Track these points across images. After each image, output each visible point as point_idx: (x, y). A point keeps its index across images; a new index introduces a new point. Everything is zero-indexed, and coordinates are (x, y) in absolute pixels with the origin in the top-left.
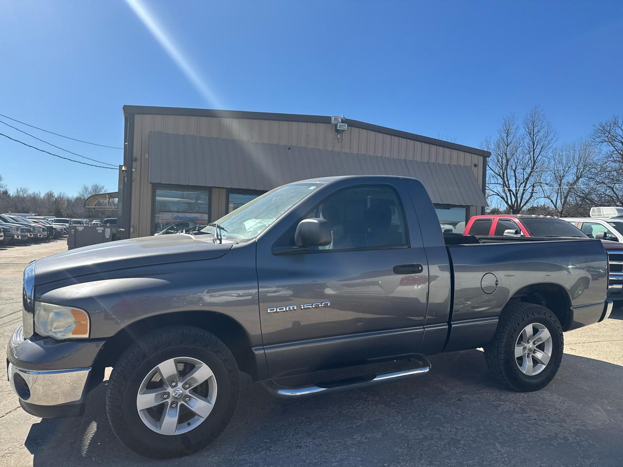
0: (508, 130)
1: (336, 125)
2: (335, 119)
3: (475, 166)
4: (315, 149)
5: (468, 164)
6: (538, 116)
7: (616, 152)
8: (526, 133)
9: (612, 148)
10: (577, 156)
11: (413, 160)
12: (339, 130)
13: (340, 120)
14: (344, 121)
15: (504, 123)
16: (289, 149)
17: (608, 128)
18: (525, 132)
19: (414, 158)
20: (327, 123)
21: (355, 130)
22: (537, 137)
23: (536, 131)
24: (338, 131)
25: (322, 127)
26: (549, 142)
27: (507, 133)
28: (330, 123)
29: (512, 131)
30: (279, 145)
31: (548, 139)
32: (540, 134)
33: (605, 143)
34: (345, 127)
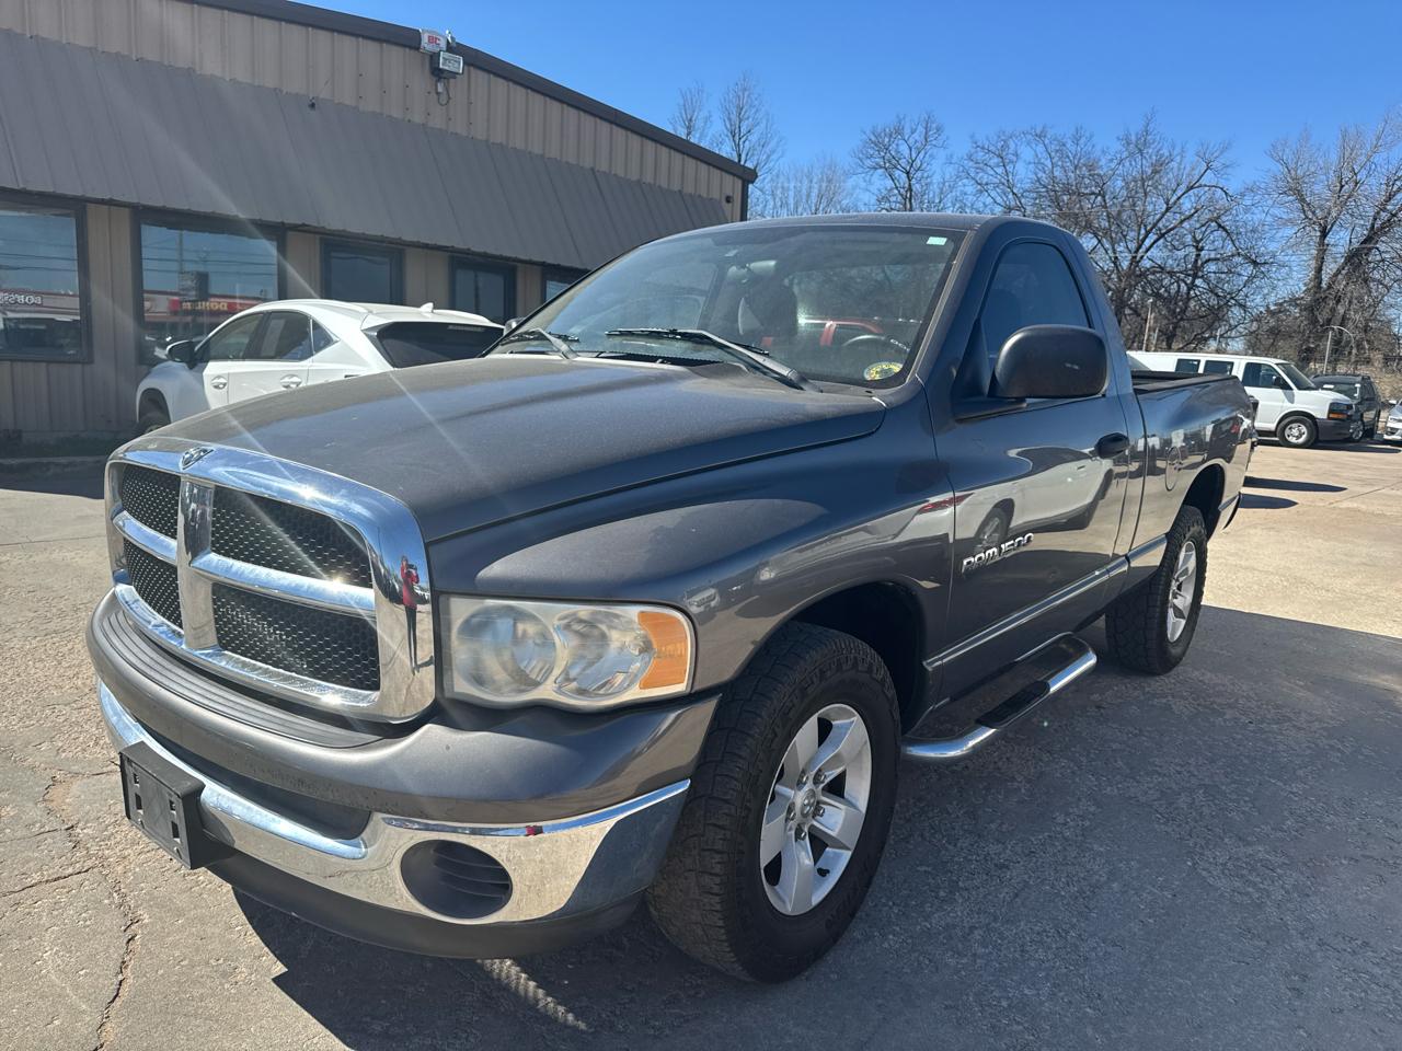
0: (691, 120)
1: (434, 57)
2: (432, 40)
3: (728, 200)
4: (382, 114)
5: (716, 195)
6: (749, 96)
7: (896, 192)
8: (725, 131)
9: (889, 183)
10: (815, 192)
11: (610, 171)
12: (440, 70)
13: (443, 44)
14: (453, 48)
15: (682, 102)
16: (313, 106)
17: (887, 140)
18: (724, 128)
19: (610, 166)
20: (411, 47)
21: (480, 77)
22: (747, 142)
23: (743, 131)
24: (438, 73)
25: (395, 54)
26: (768, 157)
27: (689, 128)
28: (418, 49)
29: (699, 124)
30: (281, 91)
31: (767, 149)
32: (754, 138)
33: (880, 171)
34: (455, 64)
